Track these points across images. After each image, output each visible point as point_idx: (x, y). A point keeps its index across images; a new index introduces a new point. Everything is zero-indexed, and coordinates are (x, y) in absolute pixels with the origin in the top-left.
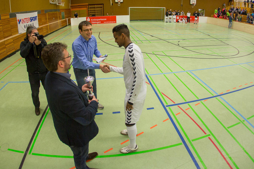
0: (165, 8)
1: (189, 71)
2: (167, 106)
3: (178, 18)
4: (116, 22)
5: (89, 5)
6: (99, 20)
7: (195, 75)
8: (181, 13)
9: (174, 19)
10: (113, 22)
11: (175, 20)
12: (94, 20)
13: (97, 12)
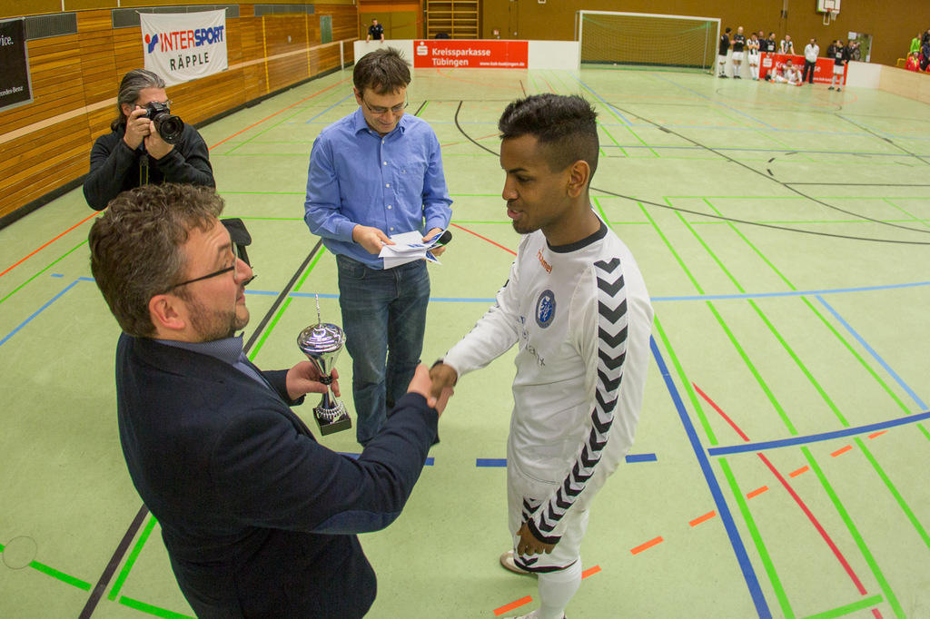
0: (719, 20)
1: (812, 292)
2: (713, 452)
3: (768, 63)
4: (526, 67)
6: (464, 53)
7: (835, 314)
8: (782, 45)
9: (751, 65)
10: (517, 64)
11: (757, 70)
12: (443, 52)
13: (455, 25)
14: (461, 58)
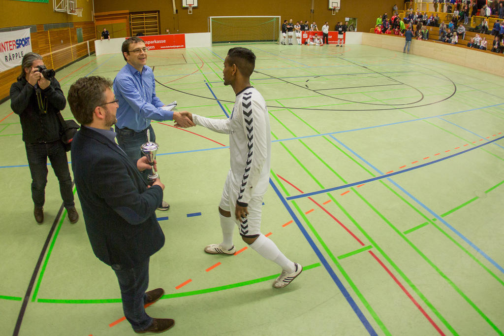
0: (280, 17)
1: (327, 134)
2: (288, 199)
3: (305, 36)
4: (184, 47)
5: (130, 13)
6: (152, 42)
7: (339, 142)
8: (311, 26)
9: (297, 38)
10: (180, 46)
11: (300, 40)
13: (146, 28)
14: (151, 45)
